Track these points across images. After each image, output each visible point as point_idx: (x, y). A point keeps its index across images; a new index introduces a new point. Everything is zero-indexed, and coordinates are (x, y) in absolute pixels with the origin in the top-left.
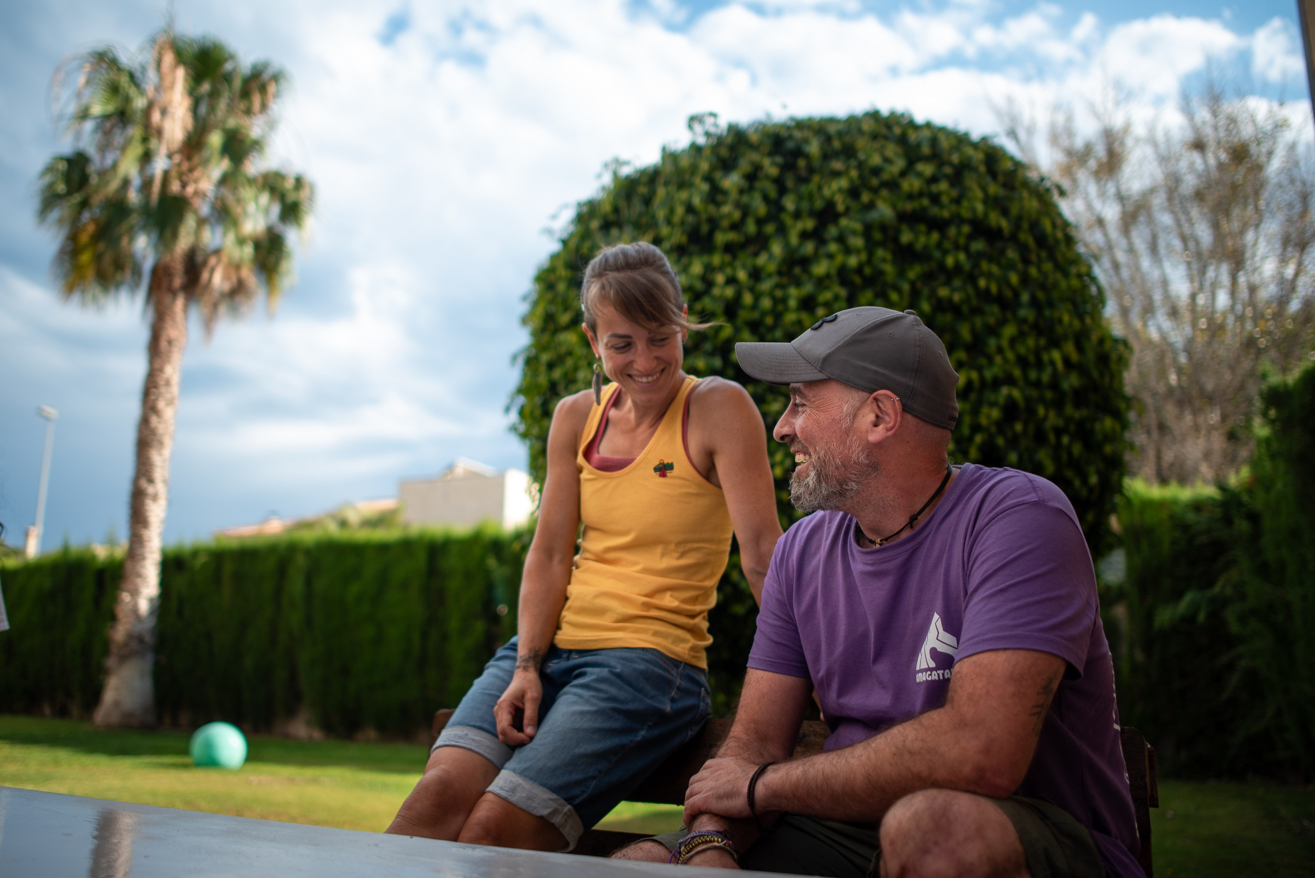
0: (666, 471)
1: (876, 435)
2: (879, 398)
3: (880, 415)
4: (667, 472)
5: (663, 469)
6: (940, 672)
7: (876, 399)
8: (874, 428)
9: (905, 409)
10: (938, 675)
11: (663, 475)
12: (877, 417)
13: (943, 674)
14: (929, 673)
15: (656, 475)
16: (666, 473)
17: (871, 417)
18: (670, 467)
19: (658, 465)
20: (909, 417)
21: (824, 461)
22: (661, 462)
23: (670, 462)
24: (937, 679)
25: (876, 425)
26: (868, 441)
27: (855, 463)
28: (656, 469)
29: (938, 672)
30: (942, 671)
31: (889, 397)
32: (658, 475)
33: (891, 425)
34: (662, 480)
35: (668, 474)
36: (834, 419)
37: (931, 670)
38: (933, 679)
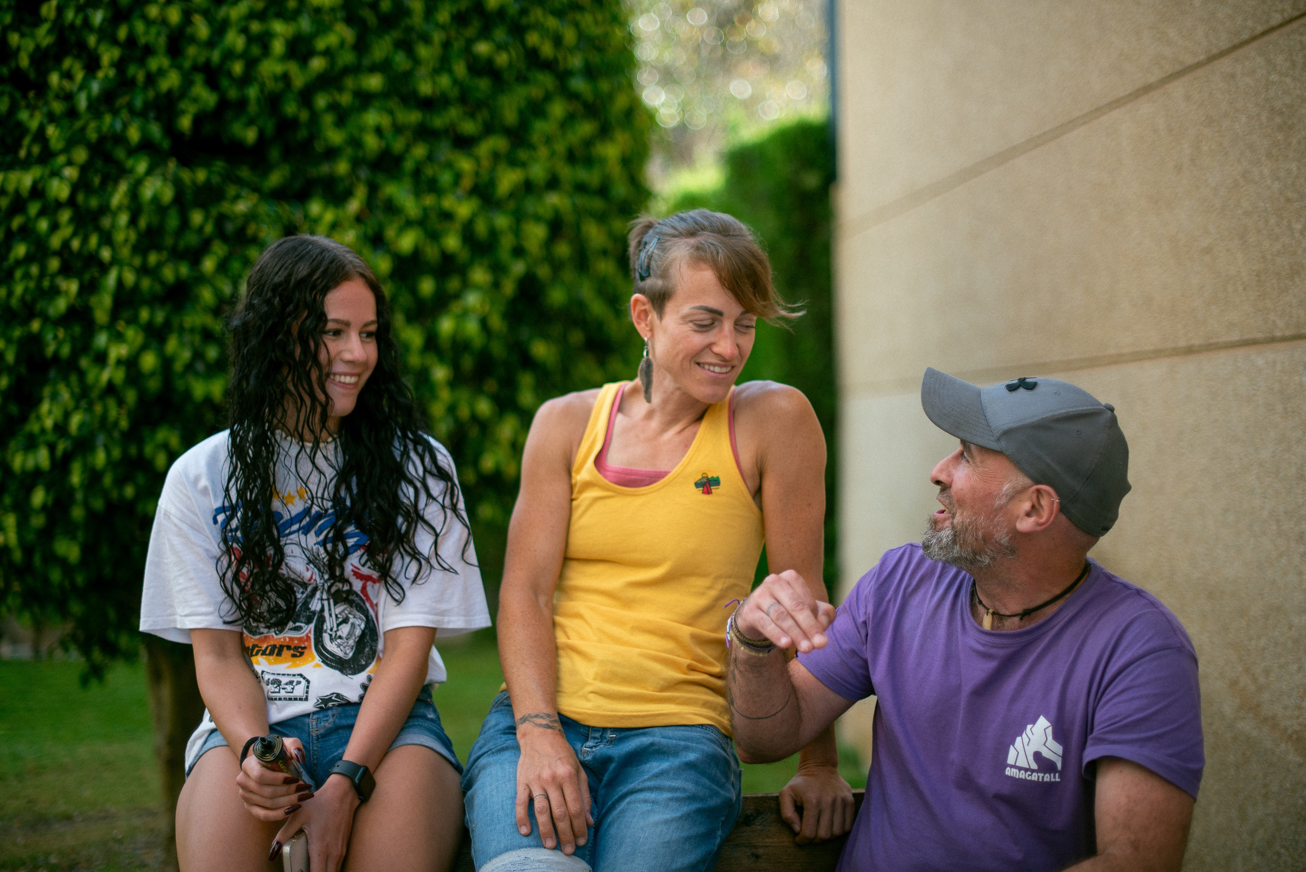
0: (710, 486)
1: (1025, 525)
2: (1043, 492)
3: (1037, 506)
4: (712, 487)
5: (707, 485)
6: (1041, 775)
7: (1038, 491)
8: (1026, 517)
9: (1063, 509)
10: (1038, 777)
11: (708, 492)
12: (1033, 507)
13: (1043, 777)
14: (1029, 773)
15: (698, 493)
16: (711, 489)
17: (1027, 506)
18: (716, 482)
19: (700, 480)
20: (1063, 518)
21: (967, 529)
22: (704, 475)
23: (715, 476)
24: (1036, 780)
25: (1028, 515)
26: (1015, 528)
27: (996, 542)
28: (697, 485)
29: (1039, 774)
30: (1042, 775)
31: (1049, 494)
32: (701, 491)
33: (1043, 520)
34: (706, 497)
35: (713, 491)
36: (991, 493)
37: (1033, 771)
38: (1033, 779)
